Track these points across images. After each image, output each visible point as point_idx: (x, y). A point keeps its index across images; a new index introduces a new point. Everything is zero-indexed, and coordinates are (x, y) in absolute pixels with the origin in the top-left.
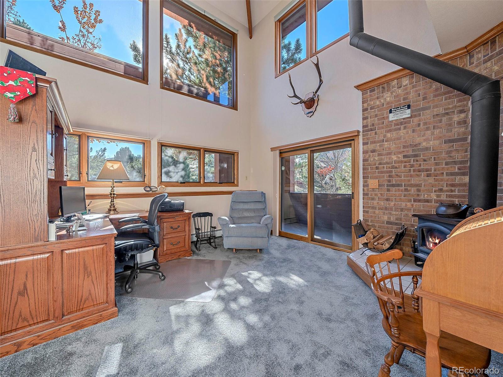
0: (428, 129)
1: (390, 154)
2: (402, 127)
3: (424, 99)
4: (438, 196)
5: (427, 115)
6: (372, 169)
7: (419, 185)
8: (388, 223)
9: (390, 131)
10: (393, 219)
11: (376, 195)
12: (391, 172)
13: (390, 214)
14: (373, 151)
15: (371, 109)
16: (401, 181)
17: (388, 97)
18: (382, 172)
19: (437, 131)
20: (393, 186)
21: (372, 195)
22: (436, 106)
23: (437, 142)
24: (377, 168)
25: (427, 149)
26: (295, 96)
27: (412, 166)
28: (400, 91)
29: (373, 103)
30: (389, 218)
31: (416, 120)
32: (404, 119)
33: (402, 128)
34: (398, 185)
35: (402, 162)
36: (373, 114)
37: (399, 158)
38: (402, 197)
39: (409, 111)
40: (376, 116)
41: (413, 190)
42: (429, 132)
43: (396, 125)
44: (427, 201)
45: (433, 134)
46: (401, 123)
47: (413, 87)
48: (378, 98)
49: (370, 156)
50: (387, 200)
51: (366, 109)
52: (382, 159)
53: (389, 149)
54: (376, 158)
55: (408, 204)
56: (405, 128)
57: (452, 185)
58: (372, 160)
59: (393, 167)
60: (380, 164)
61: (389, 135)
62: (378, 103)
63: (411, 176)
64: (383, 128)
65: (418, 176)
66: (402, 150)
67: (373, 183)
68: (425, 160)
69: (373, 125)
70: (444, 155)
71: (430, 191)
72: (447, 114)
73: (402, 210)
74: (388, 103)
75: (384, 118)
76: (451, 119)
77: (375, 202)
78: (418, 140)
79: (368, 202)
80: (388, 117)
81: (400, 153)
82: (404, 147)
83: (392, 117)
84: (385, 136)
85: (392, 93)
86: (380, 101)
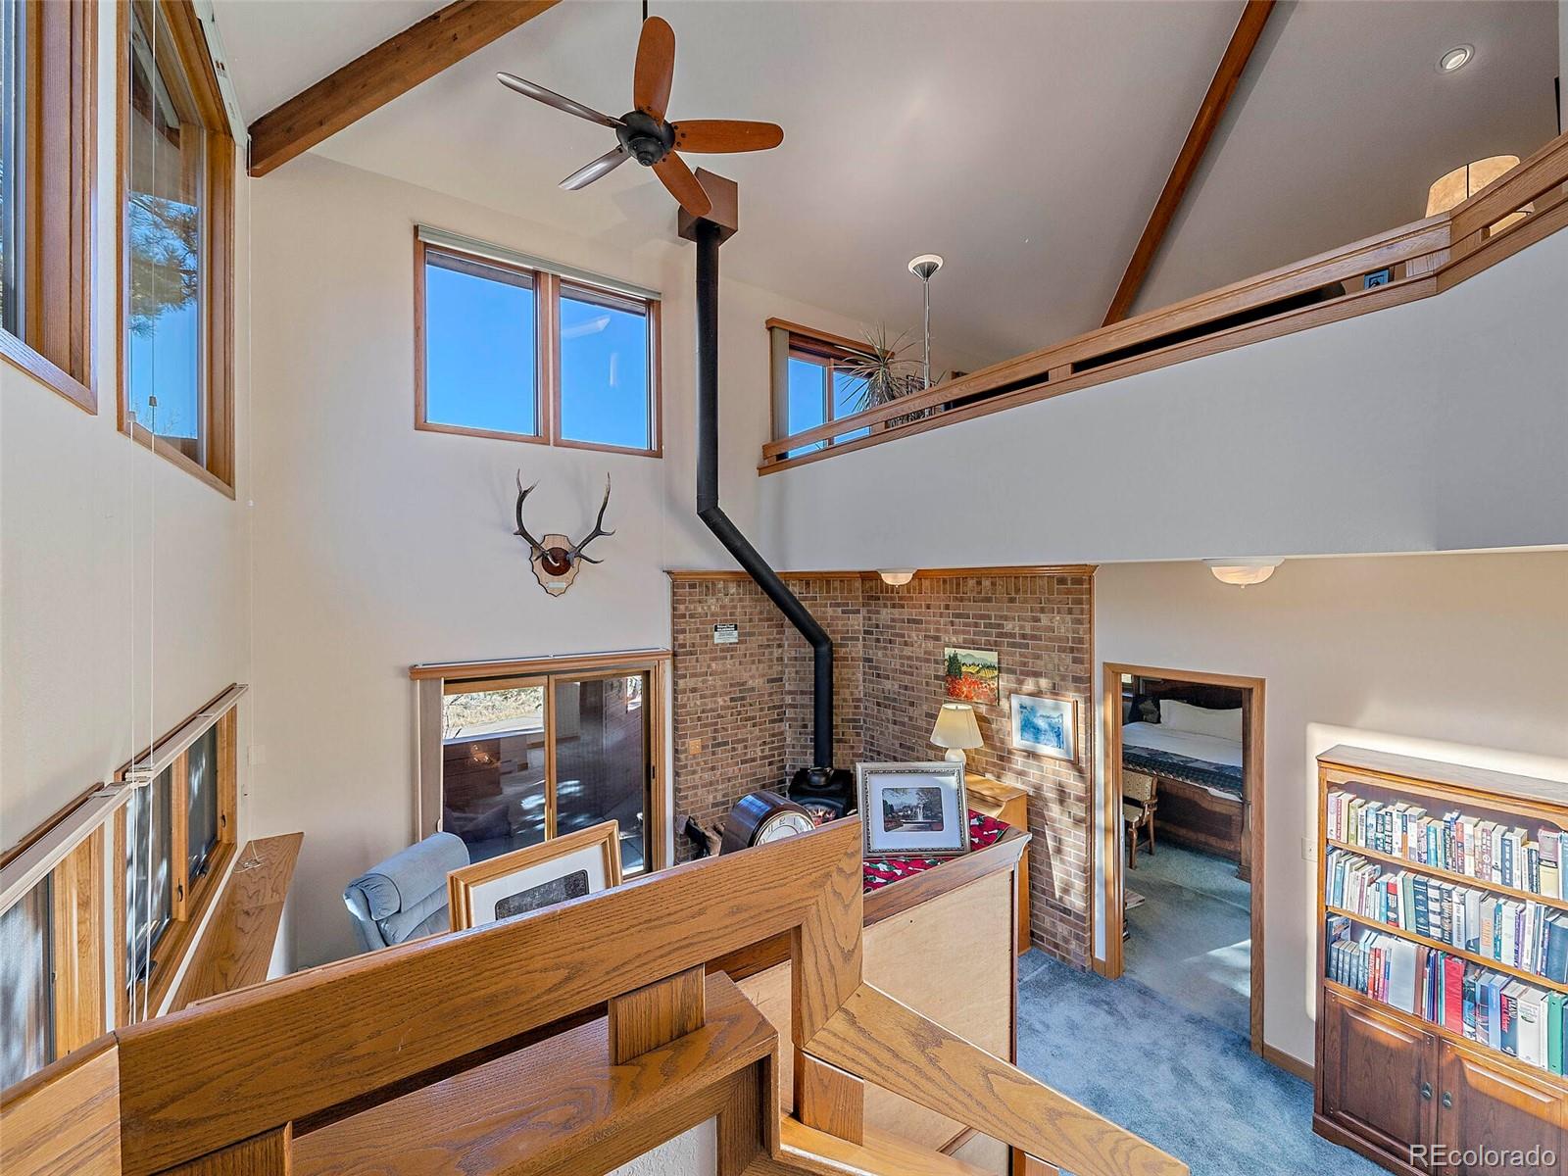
0: (753, 662)
1: (714, 695)
2: (728, 655)
3: (751, 620)
4: (763, 751)
5: (754, 643)
6: (692, 720)
7: (745, 740)
8: (714, 805)
9: (714, 659)
10: (720, 798)
11: (698, 764)
12: (716, 724)
13: (716, 790)
14: (694, 690)
15: (692, 616)
16: (728, 736)
17: (712, 604)
18: (706, 725)
19: (761, 666)
20: (719, 745)
21: (692, 767)
22: (760, 634)
23: (761, 680)
24: (699, 719)
25: (753, 689)
26: (523, 533)
27: (739, 713)
28: (727, 600)
29: (692, 607)
30: (715, 798)
31: (743, 646)
32: (731, 644)
33: (729, 657)
34: (726, 743)
35: (728, 708)
36: (693, 626)
37: (725, 701)
38: (730, 761)
39: (736, 633)
40: (697, 630)
41: (740, 746)
42: (754, 667)
43: (722, 650)
44: (753, 760)
45: (757, 668)
46: (728, 650)
47: (741, 600)
48: (700, 602)
49: (689, 699)
50: (713, 769)
51: (683, 616)
52: (706, 704)
53: (715, 687)
54: (698, 703)
55: (736, 768)
56: (732, 657)
57: (773, 735)
58: (692, 705)
59: (720, 716)
60: (703, 712)
61: (714, 665)
62: (700, 610)
63: (738, 728)
64: (706, 653)
65: (745, 726)
66: (729, 689)
67: (694, 745)
68: (751, 705)
69: (693, 645)
70: (766, 698)
71: (755, 745)
72: (769, 645)
73: (729, 780)
74: (712, 615)
75: (707, 636)
76: (771, 653)
77: (697, 776)
78: (746, 676)
79: (686, 780)
80: (713, 637)
81: (727, 694)
82: (731, 685)
83: (718, 638)
84: (709, 666)
85: (717, 599)
86: (702, 608)
